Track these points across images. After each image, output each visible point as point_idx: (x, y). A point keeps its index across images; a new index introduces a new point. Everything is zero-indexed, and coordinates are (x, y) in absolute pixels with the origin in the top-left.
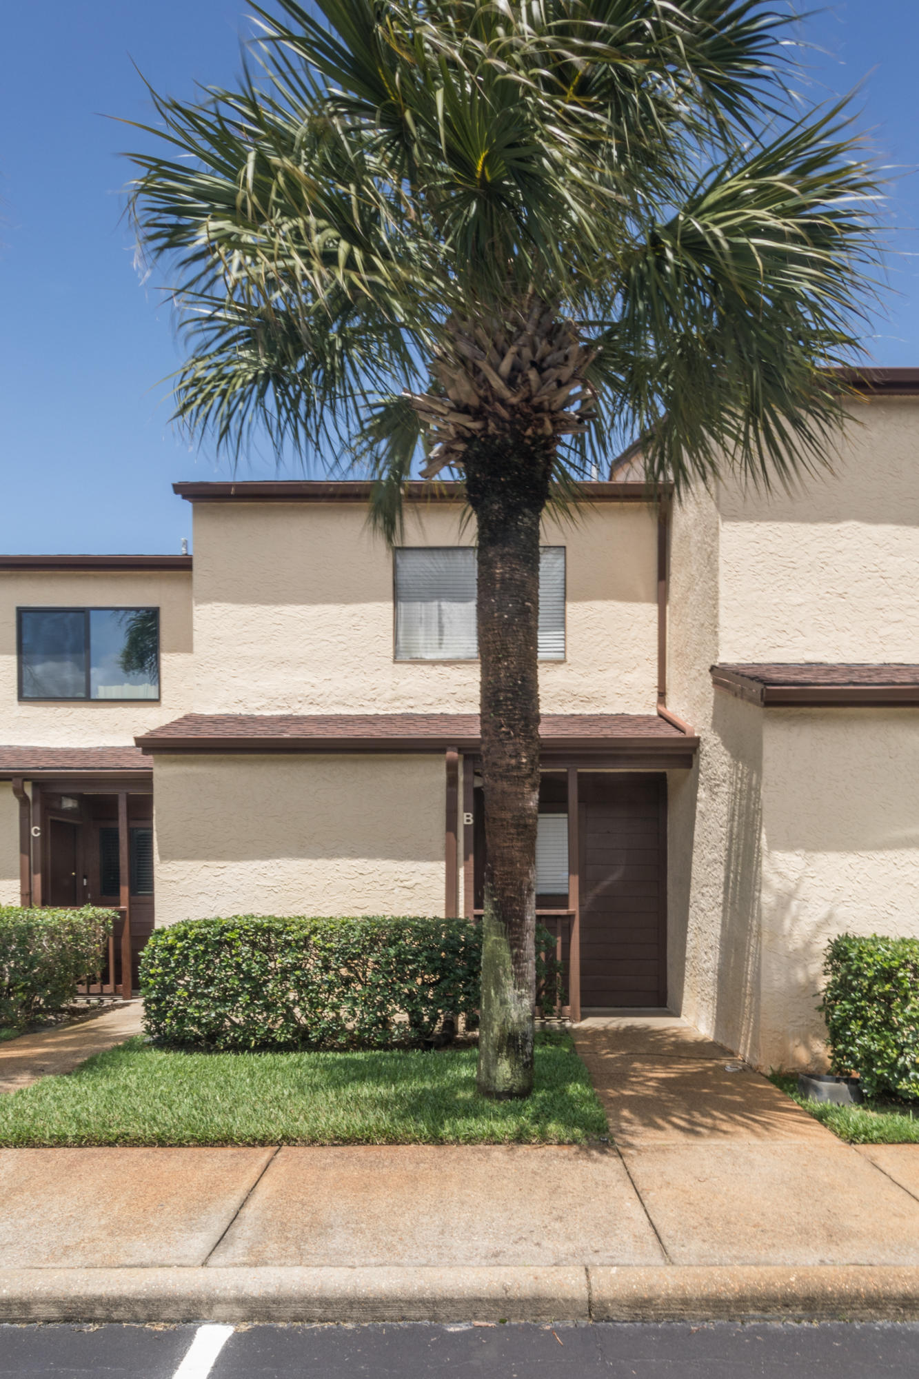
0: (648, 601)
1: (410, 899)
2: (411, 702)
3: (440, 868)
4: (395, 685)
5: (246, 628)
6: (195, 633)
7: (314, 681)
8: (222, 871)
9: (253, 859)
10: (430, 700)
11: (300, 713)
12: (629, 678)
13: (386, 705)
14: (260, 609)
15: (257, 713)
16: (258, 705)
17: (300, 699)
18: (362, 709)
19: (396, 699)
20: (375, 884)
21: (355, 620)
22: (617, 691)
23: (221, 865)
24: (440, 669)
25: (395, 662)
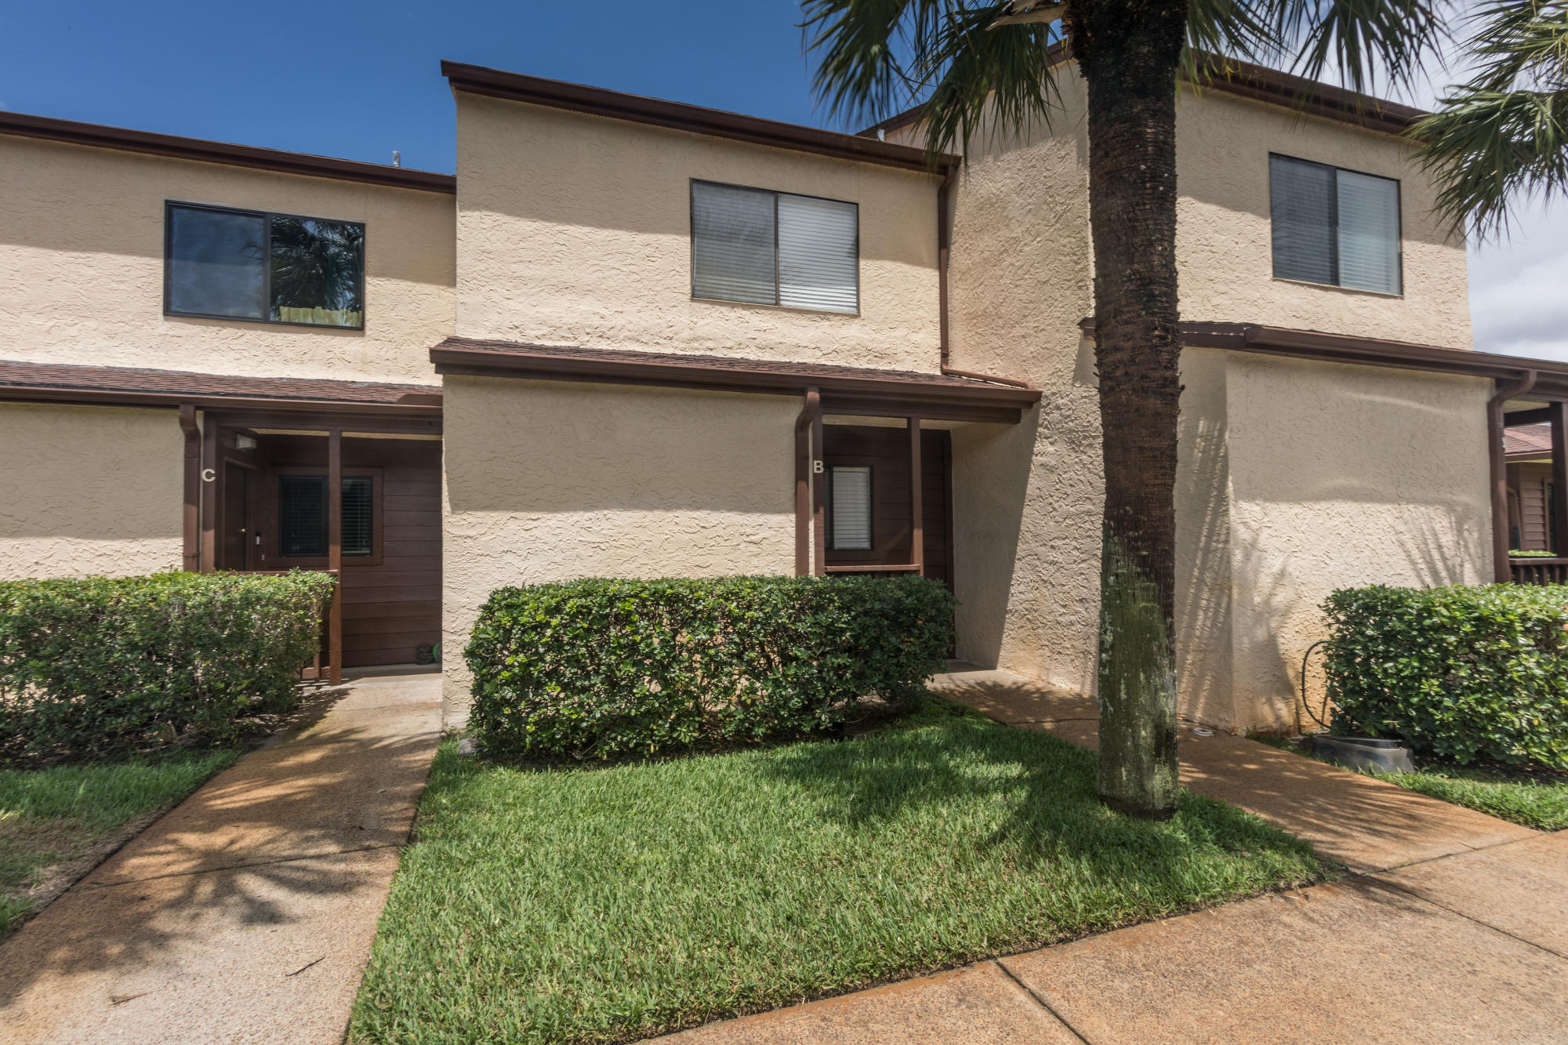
0: (929, 267)
1: (756, 555)
2: (710, 344)
3: (789, 521)
4: (692, 325)
5: (522, 245)
6: (458, 242)
7: (603, 312)
8: (535, 524)
9: (575, 510)
10: (729, 344)
11: (589, 346)
12: (916, 337)
13: (684, 345)
14: (539, 225)
15: (537, 343)
16: (537, 333)
17: (588, 330)
18: (658, 347)
19: (695, 339)
20: (718, 539)
21: (648, 251)
22: (907, 349)
23: (534, 515)
24: (740, 312)
25: (692, 300)
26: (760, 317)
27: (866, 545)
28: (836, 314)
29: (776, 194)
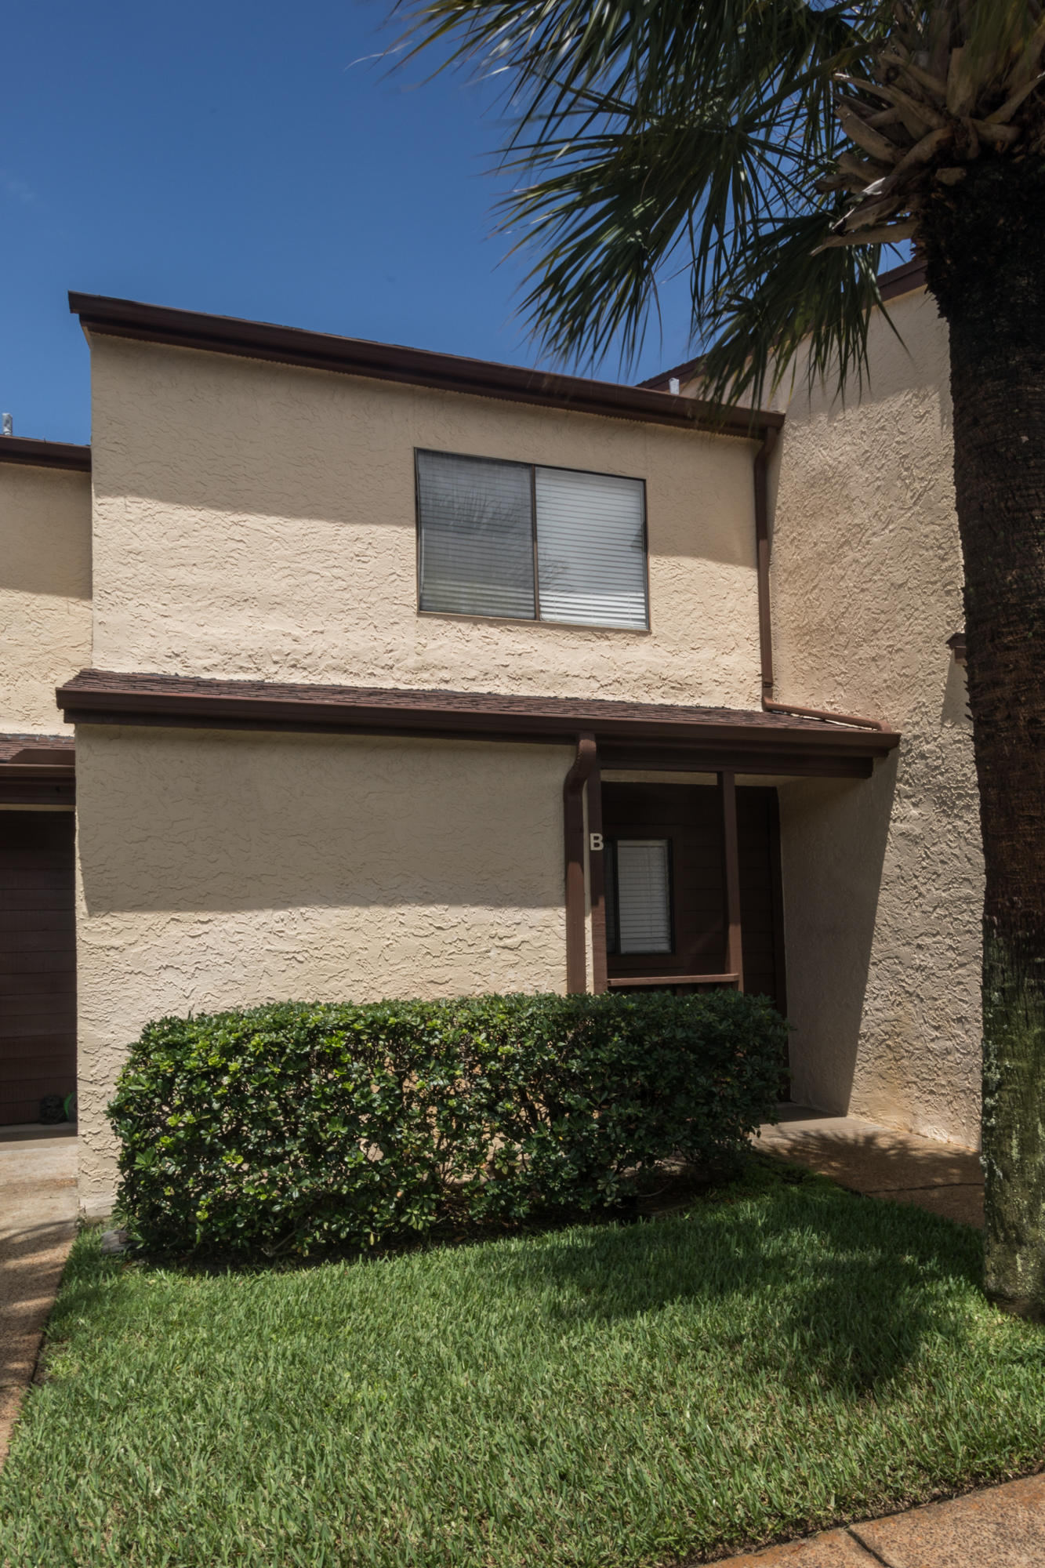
0: (744, 564)
1: (512, 966)
2: (446, 675)
3: (556, 918)
4: (420, 648)
5: (183, 542)
6: (94, 539)
7: (297, 632)
8: (205, 928)
9: (261, 907)
10: (472, 674)
11: (278, 679)
13: (409, 676)
14: (207, 514)
15: (206, 676)
16: (207, 663)
17: (276, 658)
18: (373, 679)
19: (424, 668)
20: (460, 944)
21: (358, 547)
22: (716, 677)
23: (204, 917)
24: (485, 630)
25: (419, 614)
26: (512, 636)
27: (664, 947)
28: (618, 631)
29: (531, 468)
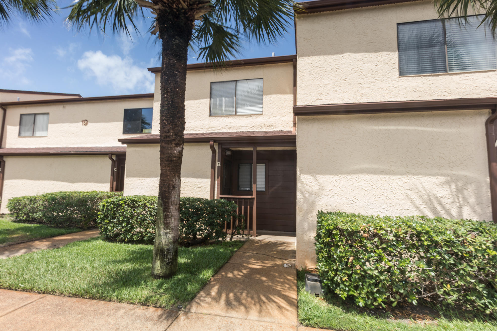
0: (290, 94)
1: (199, 191)
2: (214, 129)
3: (209, 181)
4: (209, 124)
9: (153, 177)
10: (219, 128)
12: (284, 119)
13: (206, 130)
19: (209, 128)
21: (198, 105)
22: (280, 123)
23: (143, 179)
24: (223, 118)
25: (209, 117)
26: (229, 119)
27: (264, 190)
28: (254, 115)
29: (236, 81)
